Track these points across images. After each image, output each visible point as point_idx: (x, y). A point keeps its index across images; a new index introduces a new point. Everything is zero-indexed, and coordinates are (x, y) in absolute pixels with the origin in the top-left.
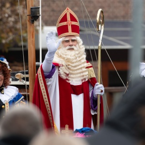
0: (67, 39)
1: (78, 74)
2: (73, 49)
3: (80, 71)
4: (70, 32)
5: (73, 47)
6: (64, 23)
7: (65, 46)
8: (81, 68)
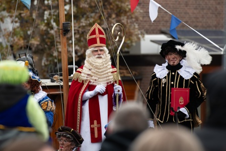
0: (96, 49)
1: (104, 78)
2: (101, 57)
3: (107, 75)
4: (99, 44)
5: (101, 56)
6: (94, 36)
7: (95, 55)
8: (107, 73)
